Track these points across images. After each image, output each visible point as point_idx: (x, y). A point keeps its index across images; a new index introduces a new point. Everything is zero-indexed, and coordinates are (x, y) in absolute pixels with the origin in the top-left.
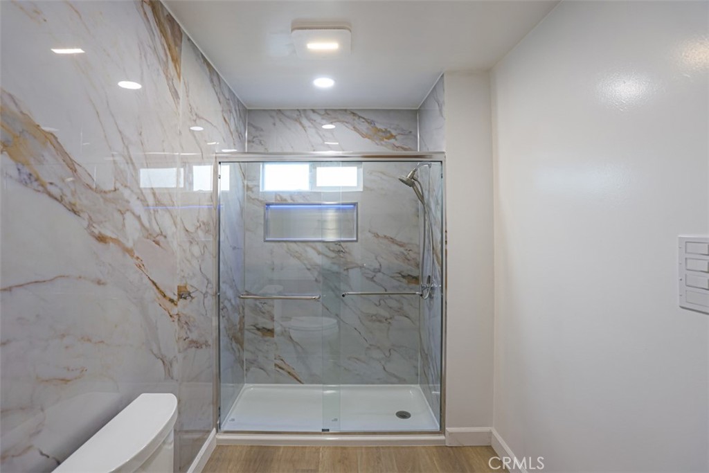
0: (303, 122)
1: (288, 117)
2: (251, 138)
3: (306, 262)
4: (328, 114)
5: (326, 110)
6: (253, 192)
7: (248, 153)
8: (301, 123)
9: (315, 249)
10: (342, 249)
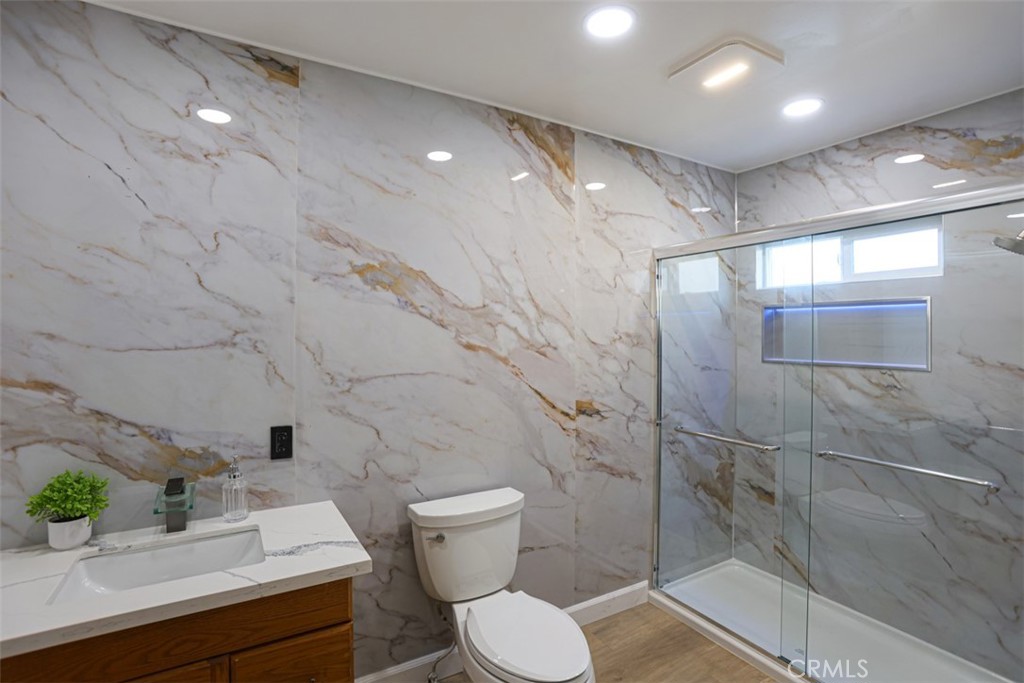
0: (818, 172)
1: (795, 170)
2: (742, 213)
3: (826, 399)
4: (865, 146)
5: (860, 139)
6: (746, 291)
7: (739, 234)
8: (816, 174)
9: (843, 379)
10: (896, 384)
